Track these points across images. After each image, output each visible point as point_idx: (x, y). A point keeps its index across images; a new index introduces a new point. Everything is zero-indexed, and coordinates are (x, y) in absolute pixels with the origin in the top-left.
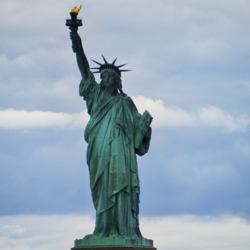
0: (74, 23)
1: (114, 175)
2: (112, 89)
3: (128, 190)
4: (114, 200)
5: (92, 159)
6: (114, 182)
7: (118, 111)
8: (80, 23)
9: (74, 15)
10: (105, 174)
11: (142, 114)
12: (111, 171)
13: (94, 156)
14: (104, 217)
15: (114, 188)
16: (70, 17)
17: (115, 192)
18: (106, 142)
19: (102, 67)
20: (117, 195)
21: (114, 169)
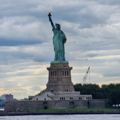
0: (50, 15)
1: (57, 48)
2: (58, 29)
3: (60, 51)
4: (57, 53)
6: (57, 49)
8: (51, 15)
9: (50, 14)
10: (55, 48)
16: (49, 14)
17: (57, 51)
21: (57, 46)
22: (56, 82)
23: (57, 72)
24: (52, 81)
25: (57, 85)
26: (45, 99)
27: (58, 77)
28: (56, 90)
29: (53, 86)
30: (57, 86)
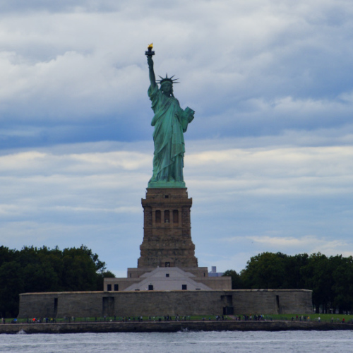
0: (150, 53)
1: (175, 145)
5: (159, 135)
6: (174, 149)
7: (174, 106)
8: (153, 53)
9: (150, 48)
10: (169, 145)
11: (184, 109)
12: (173, 142)
13: (161, 133)
14: (167, 170)
15: (175, 153)
16: (147, 50)
17: (175, 155)
18: (170, 125)
19: (161, 82)
20: (175, 157)
21: (175, 141)
22: (178, 240)
23: (180, 214)
24: (162, 238)
25: (183, 250)
26: (184, 287)
27: (183, 225)
28: (183, 263)
29: (170, 250)
30: (186, 252)
